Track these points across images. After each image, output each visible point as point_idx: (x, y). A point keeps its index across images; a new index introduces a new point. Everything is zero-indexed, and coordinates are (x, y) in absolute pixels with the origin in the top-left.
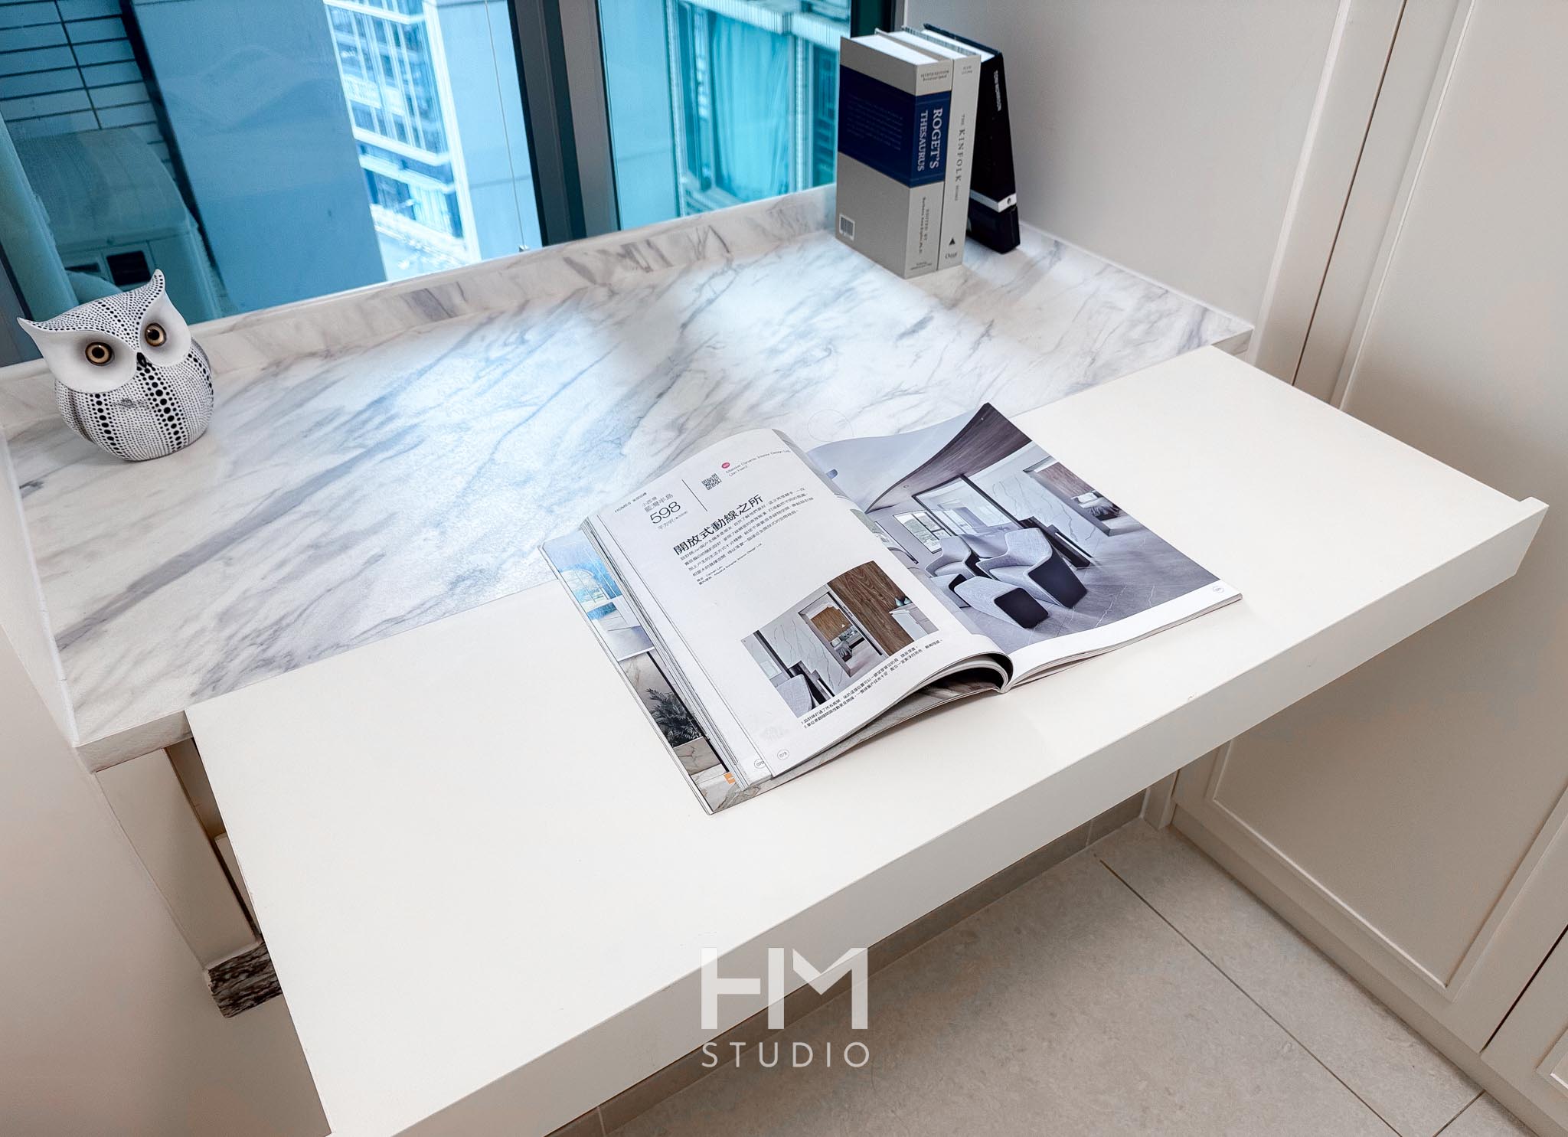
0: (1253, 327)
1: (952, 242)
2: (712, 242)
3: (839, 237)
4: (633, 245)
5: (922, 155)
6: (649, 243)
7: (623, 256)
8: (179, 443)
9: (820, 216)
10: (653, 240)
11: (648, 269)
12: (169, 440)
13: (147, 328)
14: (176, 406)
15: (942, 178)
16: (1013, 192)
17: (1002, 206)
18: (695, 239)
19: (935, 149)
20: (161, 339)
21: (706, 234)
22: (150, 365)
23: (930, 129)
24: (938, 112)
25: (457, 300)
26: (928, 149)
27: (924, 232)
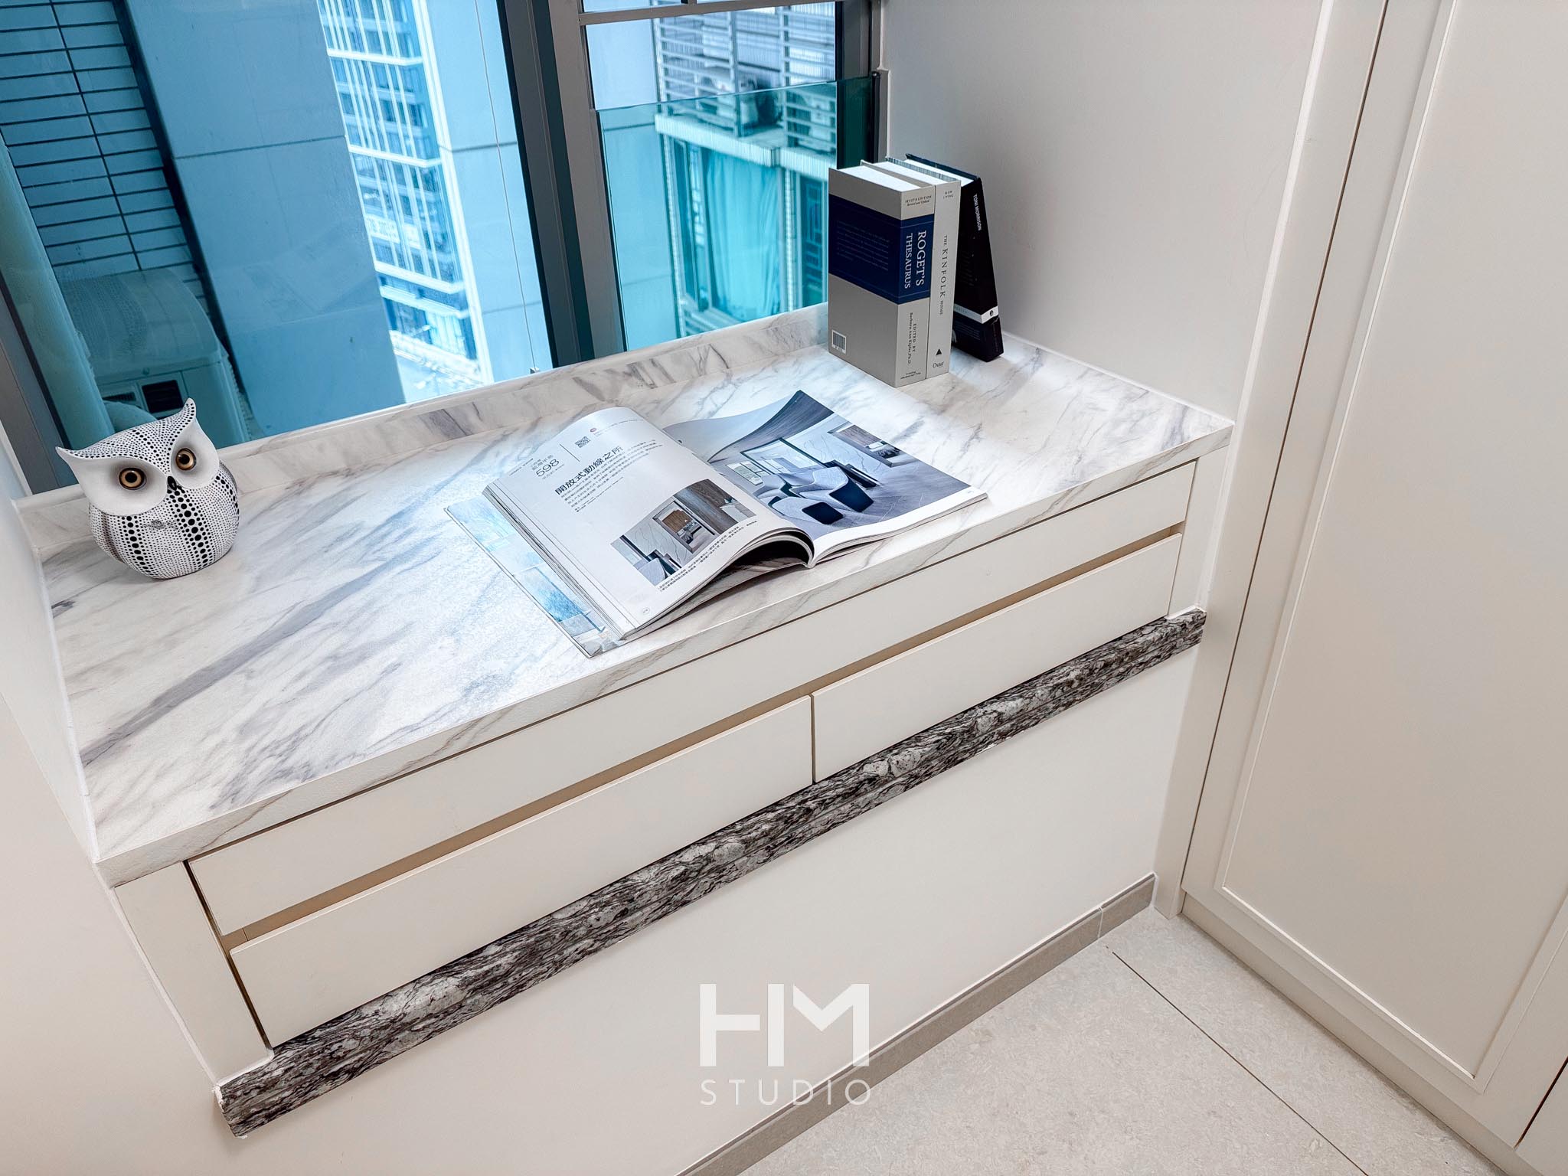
0: (1233, 423)
1: (939, 352)
2: (713, 359)
3: (832, 351)
4: (639, 364)
5: (908, 274)
6: (653, 362)
7: (630, 375)
8: (206, 560)
9: (814, 333)
10: (658, 359)
11: (653, 386)
12: (196, 558)
13: (178, 454)
14: (203, 526)
15: (928, 295)
16: (995, 305)
17: (985, 318)
18: (696, 357)
19: (921, 268)
20: (191, 463)
21: (707, 352)
22: (180, 488)
23: (915, 250)
24: (922, 234)
25: (473, 418)
26: (914, 268)
27: (913, 344)
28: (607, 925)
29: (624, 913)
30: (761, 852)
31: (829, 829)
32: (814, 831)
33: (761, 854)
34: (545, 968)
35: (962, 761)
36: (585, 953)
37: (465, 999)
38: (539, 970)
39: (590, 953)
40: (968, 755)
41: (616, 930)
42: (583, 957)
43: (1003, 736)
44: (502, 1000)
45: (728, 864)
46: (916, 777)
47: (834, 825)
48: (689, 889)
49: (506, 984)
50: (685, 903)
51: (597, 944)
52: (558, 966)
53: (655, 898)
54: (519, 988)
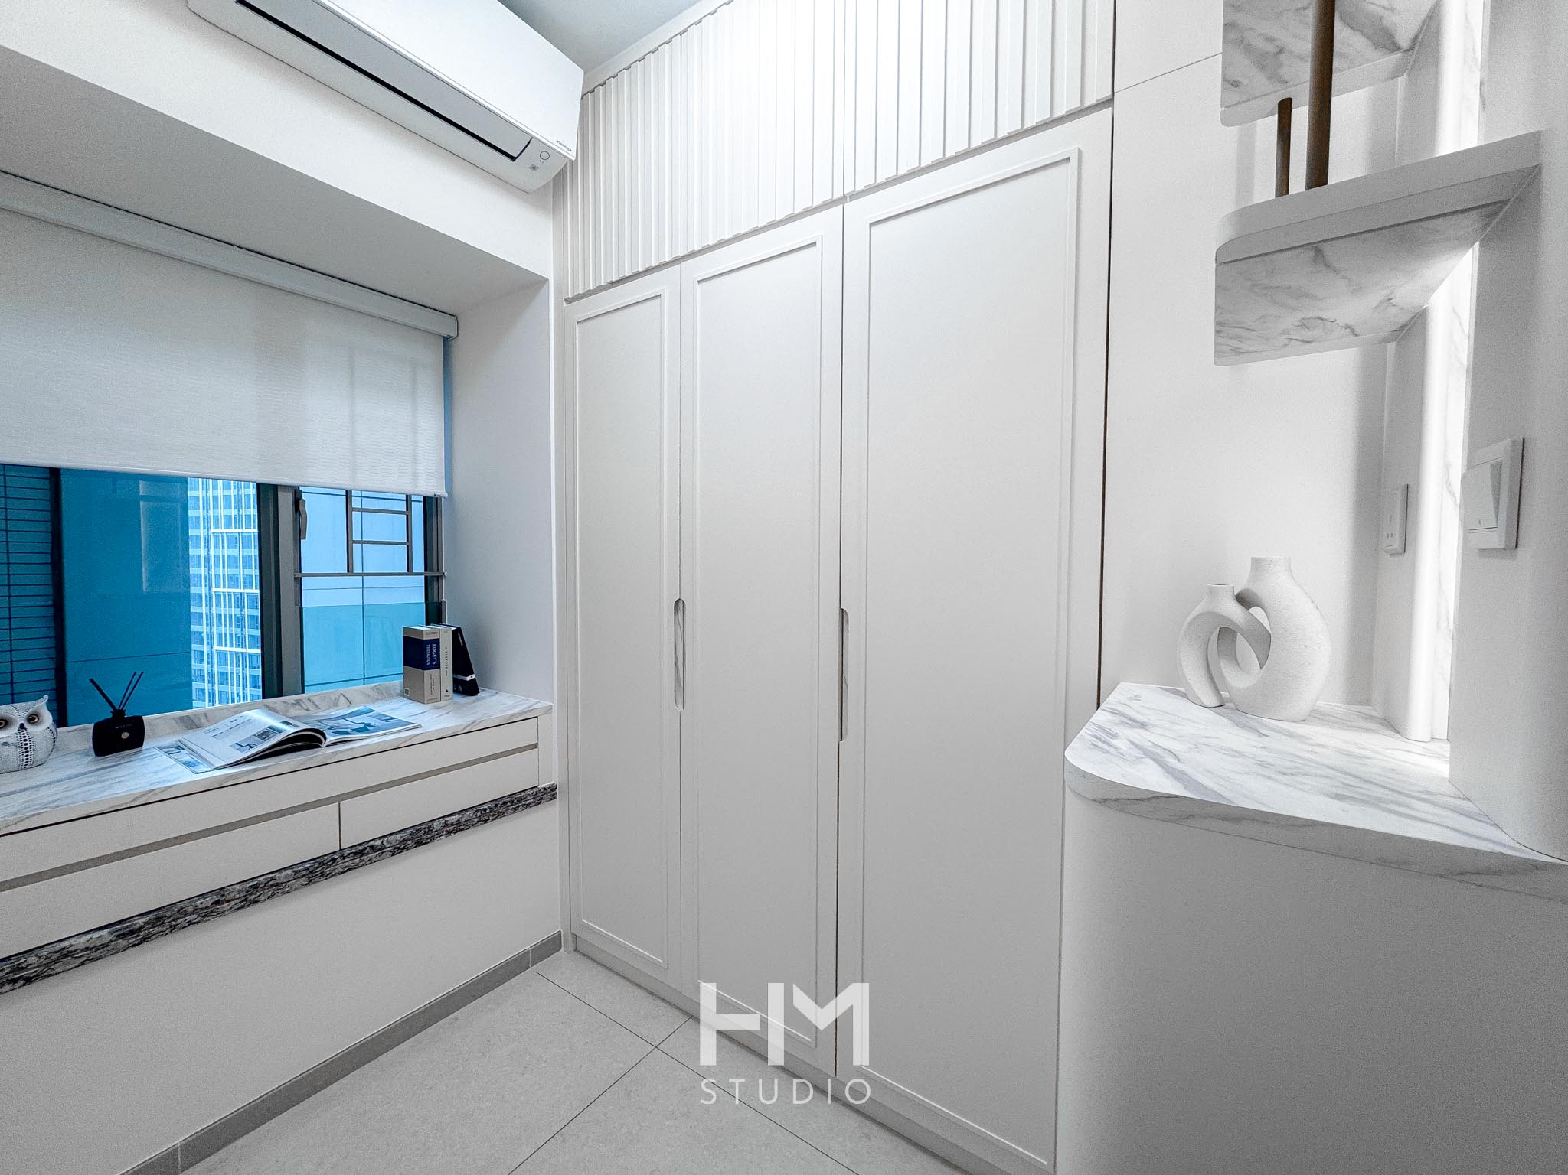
0: (552, 704)
1: (447, 692)
2: (342, 699)
3: (404, 697)
4: (301, 700)
5: (428, 659)
6: (309, 699)
8: (27, 765)
9: (398, 691)
10: (312, 698)
11: (308, 710)
12: (22, 765)
13: (31, 716)
15: (439, 667)
16: (473, 673)
17: (469, 678)
18: (334, 698)
19: (434, 661)
20: (35, 721)
21: (340, 696)
22: (26, 730)
23: (431, 651)
24: (434, 646)
26: (431, 658)
27: (433, 689)
28: (207, 908)
29: (218, 902)
30: (304, 878)
31: (346, 871)
32: (337, 871)
33: (303, 881)
34: (165, 929)
35: (426, 843)
36: (191, 923)
37: (111, 941)
38: (161, 929)
39: (194, 923)
40: (429, 840)
41: (212, 912)
42: (189, 925)
43: (449, 833)
44: (134, 945)
45: (283, 883)
46: (399, 848)
47: (350, 870)
48: (258, 894)
49: (139, 936)
50: (256, 902)
51: (199, 919)
52: (173, 928)
53: (237, 896)
54: (145, 940)
